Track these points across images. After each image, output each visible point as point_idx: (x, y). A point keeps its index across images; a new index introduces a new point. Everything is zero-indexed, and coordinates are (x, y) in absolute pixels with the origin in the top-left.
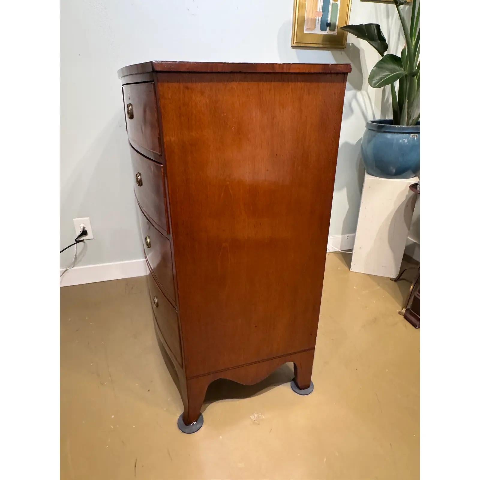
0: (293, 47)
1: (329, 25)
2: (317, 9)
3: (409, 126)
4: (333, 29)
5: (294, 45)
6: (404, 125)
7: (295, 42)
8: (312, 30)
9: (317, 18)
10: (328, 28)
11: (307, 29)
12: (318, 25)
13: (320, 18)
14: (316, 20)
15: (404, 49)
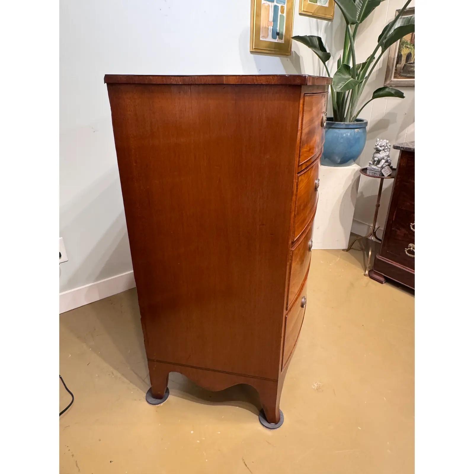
0: (252, 52)
1: (278, 34)
2: (269, 19)
3: (351, 123)
4: (281, 38)
5: (254, 50)
6: (347, 122)
7: (254, 48)
8: (266, 37)
9: (269, 27)
10: (278, 36)
11: (263, 37)
12: (270, 33)
13: (272, 28)
14: (268, 29)
15: (340, 59)
